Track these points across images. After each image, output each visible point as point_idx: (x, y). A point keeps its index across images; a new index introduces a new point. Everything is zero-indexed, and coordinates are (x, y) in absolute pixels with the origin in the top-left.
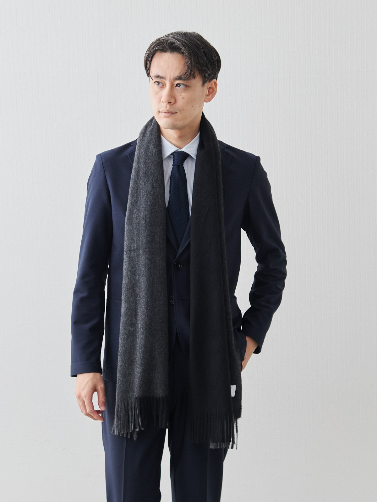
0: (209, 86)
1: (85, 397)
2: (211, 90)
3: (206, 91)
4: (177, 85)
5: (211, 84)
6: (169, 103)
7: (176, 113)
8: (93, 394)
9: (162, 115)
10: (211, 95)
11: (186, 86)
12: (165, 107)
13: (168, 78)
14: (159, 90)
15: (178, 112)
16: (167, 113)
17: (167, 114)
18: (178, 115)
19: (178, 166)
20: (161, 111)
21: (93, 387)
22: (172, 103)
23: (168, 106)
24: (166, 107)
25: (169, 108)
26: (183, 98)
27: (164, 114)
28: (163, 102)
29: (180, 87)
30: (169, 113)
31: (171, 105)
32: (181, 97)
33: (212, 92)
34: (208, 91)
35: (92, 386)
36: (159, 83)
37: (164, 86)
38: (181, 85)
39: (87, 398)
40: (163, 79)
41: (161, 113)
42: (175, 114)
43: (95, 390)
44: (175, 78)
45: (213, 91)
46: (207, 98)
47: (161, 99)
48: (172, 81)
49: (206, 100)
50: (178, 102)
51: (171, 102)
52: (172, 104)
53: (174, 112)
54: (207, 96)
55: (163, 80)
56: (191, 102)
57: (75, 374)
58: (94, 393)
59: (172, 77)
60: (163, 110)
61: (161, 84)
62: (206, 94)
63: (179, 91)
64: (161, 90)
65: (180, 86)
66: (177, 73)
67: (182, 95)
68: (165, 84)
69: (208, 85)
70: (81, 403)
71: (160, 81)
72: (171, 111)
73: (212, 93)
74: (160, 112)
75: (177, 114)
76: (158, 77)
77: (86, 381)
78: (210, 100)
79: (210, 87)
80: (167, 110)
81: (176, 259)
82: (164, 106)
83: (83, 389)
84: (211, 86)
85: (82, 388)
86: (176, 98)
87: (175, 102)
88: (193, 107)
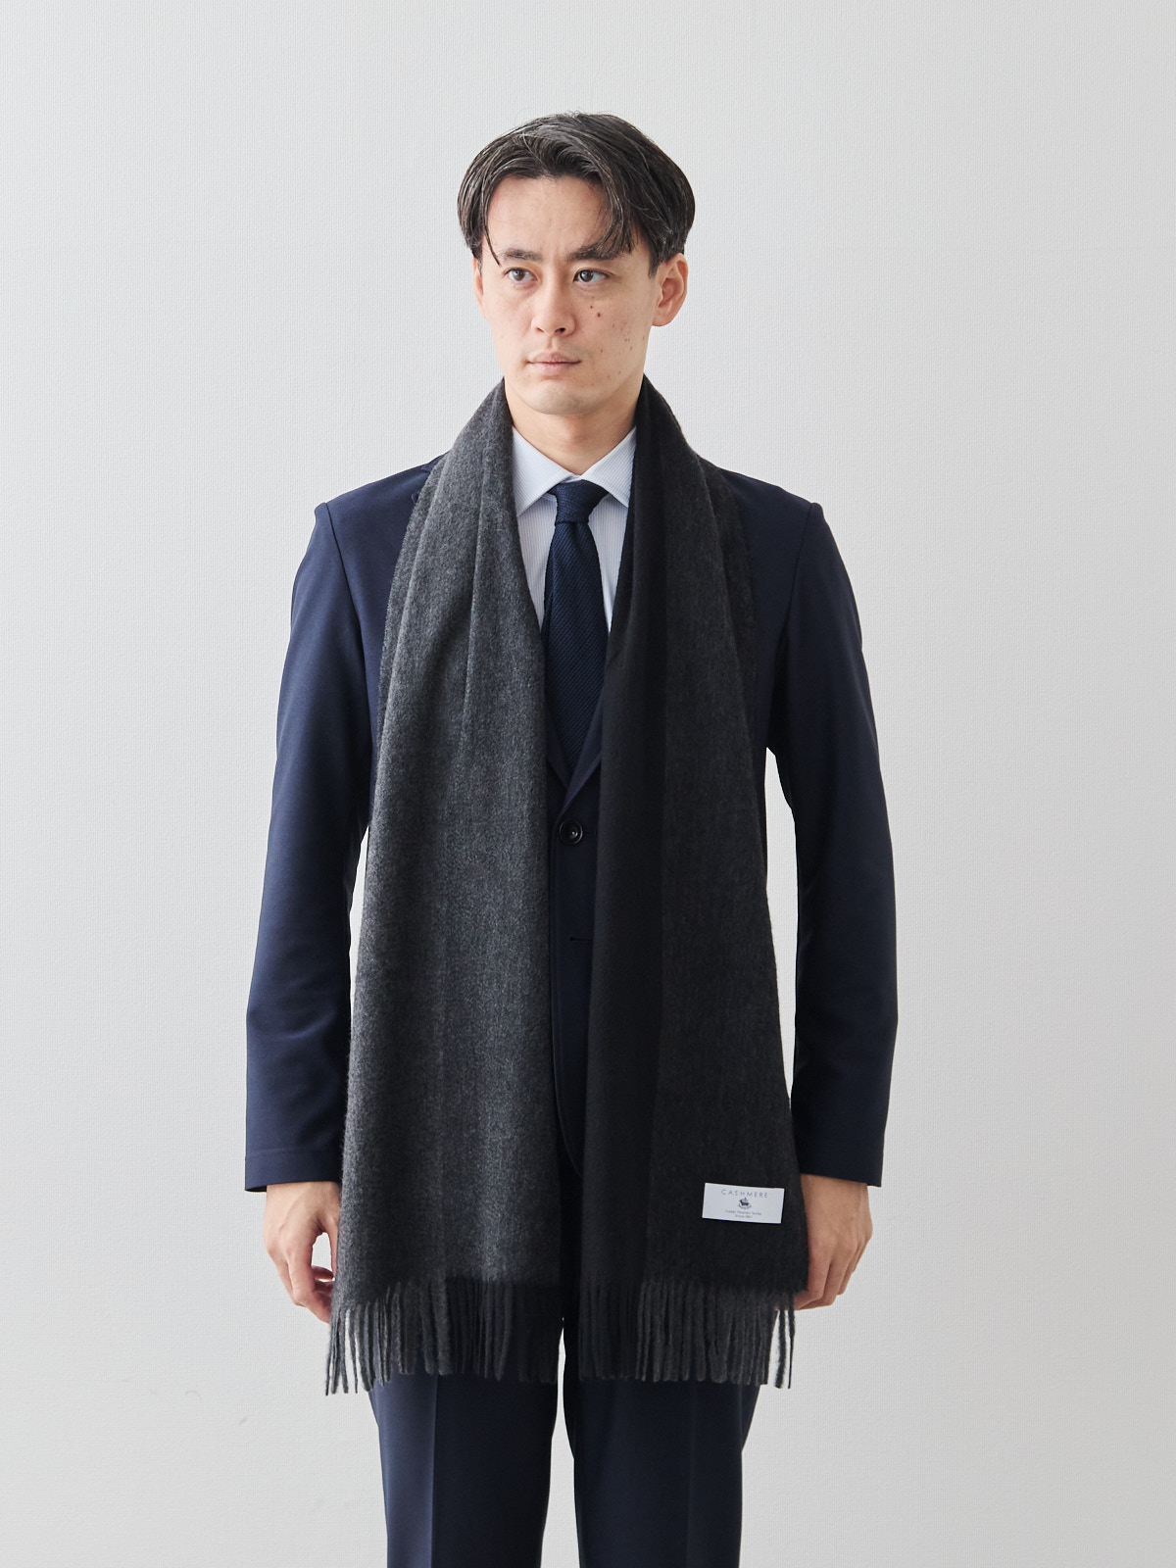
0: (667, 276)
1: (289, 1252)
2: (670, 287)
3: (658, 293)
4: (578, 276)
5: (672, 270)
6: (559, 333)
7: (579, 362)
8: (313, 1241)
9: (535, 371)
10: (671, 303)
11: (607, 276)
12: (546, 344)
13: (550, 254)
14: (520, 293)
15: (585, 358)
16: (551, 363)
17: (552, 367)
18: (587, 370)
19: (573, 525)
20: (531, 359)
21: (311, 1220)
22: (566, 332)
23: (555, 342)
24: (550, 346)
25: (559, 348)
26: (599, 315)
27: (540, 369)
28: (539, 330)
29: (590, 281)
30: (557, 363)
31: (562, 339)
32: (593, 313)
33: (673, 292)
34: (664, 292)
35: (309, 1217)
36: (520, 273)
37: (537, 278)
38: (592, 274)
39: (293, 1255)
40: (533, 259)
41: (530, 366)
42: (576, 366)
43: (319, 1228)
44: (572, 255)
45: (676, 291)
46: (659, 314)
47: (531, 321)
48: (564, 263)
49: (660, 319)
50: (583, 330)
51: (562, 330)
52: (568, 336)
53: (573, 358)
54: (661, 305)
55: (534, 263)
56: (621, 325)
57: (260, 1185)
58: (318, 1238)
59: (563, 252)
60: (539, 355)
61: (527, 278)
62: (658, 299)
63: (586, 293)
64: (528, 295)
65: (589, 277)
66: (578, 240)
67: (594, 307)
68: (541, 276)
69: (664, 271)
71: (523, 269)
72: (565, 358)
73: (674, 296)
74: (529, 362)
75: (581, 365)
76: (517, 254)
77: (290, 1204)
78: (668, 319)
79: (667, 279)
80: (553, 355)
81: (563, 811)
82: (541, 345)
83: (282, 1228)
84: (671, 276)
85: (280, 1225)
86: (579, 315)
87: (576, 327)
88: (626, 340)
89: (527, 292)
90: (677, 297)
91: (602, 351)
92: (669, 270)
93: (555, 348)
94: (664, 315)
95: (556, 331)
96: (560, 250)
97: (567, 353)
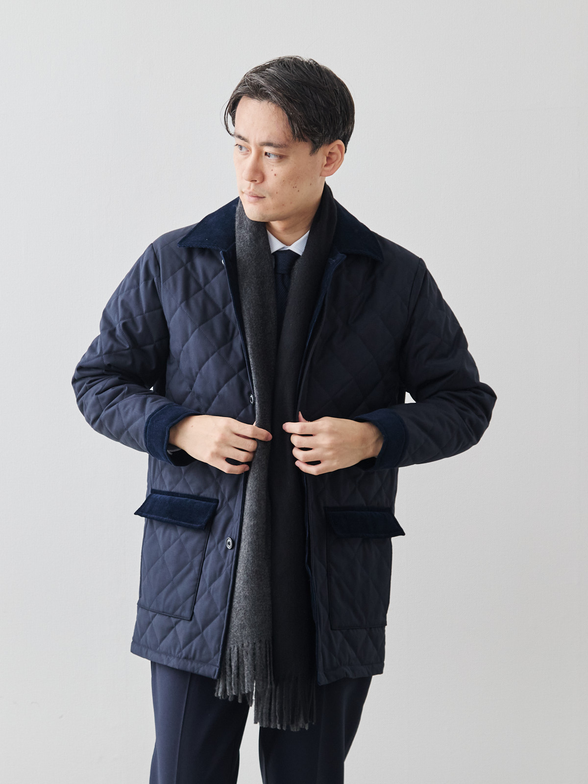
0: (329, 151)
2: (333, 157)
3: (323, 159)
4: (266, 154)
7: (264, 197)
10: (333, 165)
11: (281, 158)
12: (248, 186)
13: (252, 141)
14: (242, 157)
15: (267, 196)
16: (250, 196)
17: (251, 198)
18: (269, 201)
19: (283, 275)
20: (244, 191)
22: (258, 182)
23: (252, 184)
24: (249, 188)
25: (253, 190)
26: (275, 175)
27: (247, 197)
30: (254, 196)
31: (256, 185)
32: (273, 173)
33: (332, 162)
34: (328, 158)
36: (241, 147)
37: (248, 152)
38: (272, 155)
40: (247, 142)
42: (263, 199)
44: (262, 143)
45: (337, 159)
46: (325, 171)
48: (259, 146)
49: (324, 173)
50: (267, 181)
51: (256, 181)
52: (259, 183)
53: (261, 195)
54: (326, 166)
55: (247, 144)
56: (293, 179)
59: (258, 141)
61: (244, 150)
62: (322, 165)
63: (270, 162)
64: (246, 158)
65: (270, 156)
66: (264, 136)
67: (274, 171)
68: (251, 150)
69: (325, 150)
71: (242, 145)
73: (335, 161)
75: (266, 199)
76: (239, 137)
78: (331, 173)
79: (330, 153)
80: (250, 193)
84: (332, 152)
86: (265, 174)
87: (263, 179)
88: (294, 187)
89: (245, 156)
90: (337, 162)
91: (277, 193)
93: (251, 189)
94: (328, 171)
95: (252, 181)
96: (257, 139)
97: (259, 192)
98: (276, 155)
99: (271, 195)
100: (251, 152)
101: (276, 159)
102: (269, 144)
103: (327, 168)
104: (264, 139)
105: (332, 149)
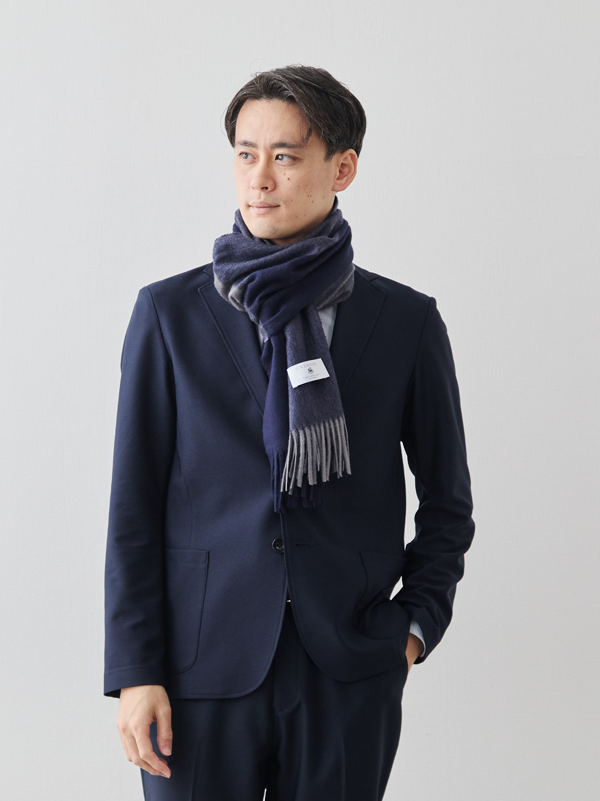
0: (341, 161)
1: (136, 729)
2: (346, 170)
3: (335, 170)
4: (277, 158)
6: (264, 189)
7: (278, 206)
9: (254, 211)
10: (345, 178)
11: (295, 159)
13: (261, 144)
14: (247, 167)
15: (281, 204)
16: (261, 207)
17: (261, 209)
18: (283, 211)
20: (251, 204)
21: (150, 710)
22: (269, 189)
23: (263, 195)
24: (259, 197)
25: (265, 199)
26: (289, 179)
27: (256, 210)
28: (253, 188)
29: (284, 160)
30: (265, 207)
31: (267, 193)
32: (286, 177)
33: (345, 174)
34: (340, 172)
35: (148, 708)
36: (247, 154)
37: (255, 159)
38: (284, 156)
39: (139, 730)
40: (253, 147)
41: (251, 208)
42: (276, 209)
44: (273, 144)
45: (350, 171)
46: (337, 184)
47: (250, 182)
48: (269, 149)
50: (280, 188)
51: (267, 188)
52: (271, 191)
53: (273, 204)
54: (338, 179)
55: (254, 149)
56: (305, 186)
59: (268, 143)
60: (254, 203)
61: (250, 157)
62: (335, 177)
63: (281, 167)
64: (252, 167)
65: (283, 158)
67: (286, 175)
68: (258, 157)
69: (337, 159)
70: (128, 742)
72: (267, 204)
73: (348, 174)
74: (250, 206)
75: (279, 208)
76: (245, 143)
79: (342, 163)
80: (261, 203)
82: (256, 197)
84: (345, 162)
86: (277, 180)
87: (275, 187)
88: (308, 196)
89: (251, 165)
90: (350, 175)
91: (291, 201)
92: (343, 158)
93: (262, 199)
94: (340, 185)
95: (262, 188)
96: (268, 141)
97: (270, 201)
98: (290, 157)
99: (286, 203)
100: (259, 160)
101: (290, 160)
102: (282, 145)
103: (339, 182)
104: (277, 139)
105: (345, 158)
